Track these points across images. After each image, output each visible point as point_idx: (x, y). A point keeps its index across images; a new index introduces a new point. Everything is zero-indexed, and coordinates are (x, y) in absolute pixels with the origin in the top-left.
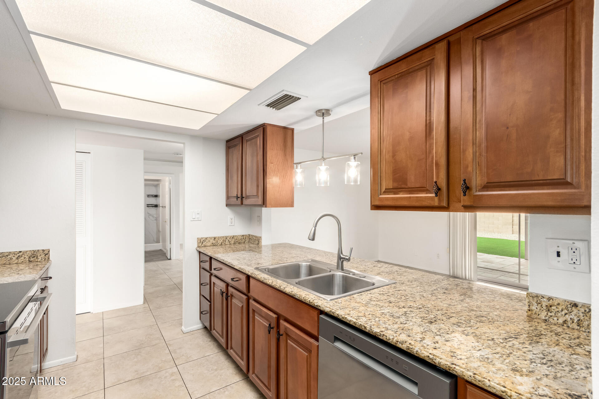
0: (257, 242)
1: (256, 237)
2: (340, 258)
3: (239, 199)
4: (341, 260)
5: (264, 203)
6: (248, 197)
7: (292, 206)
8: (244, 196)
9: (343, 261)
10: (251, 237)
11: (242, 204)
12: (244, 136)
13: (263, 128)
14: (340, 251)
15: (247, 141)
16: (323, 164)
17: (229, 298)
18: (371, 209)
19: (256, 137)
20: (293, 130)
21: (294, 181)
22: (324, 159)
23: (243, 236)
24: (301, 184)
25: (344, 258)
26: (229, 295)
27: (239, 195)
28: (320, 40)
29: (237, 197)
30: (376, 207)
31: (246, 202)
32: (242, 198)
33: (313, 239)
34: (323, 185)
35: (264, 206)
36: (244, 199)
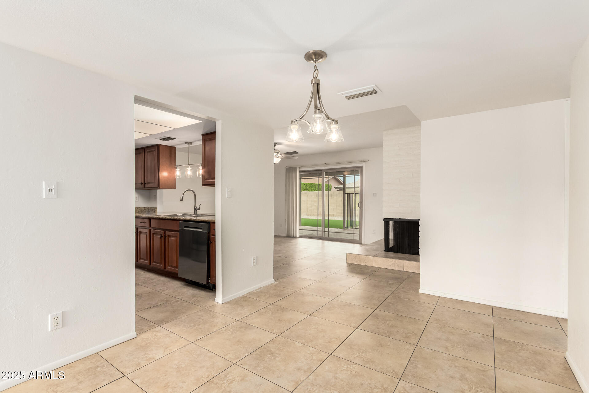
0: (154, 211)
1: (153, 208)
2: (195, 209)
3: (143, 185)
4: (196, 210)
5: (158, 187)
6: (148, 183)
7: (175, 188)
8: (146, 182)
9: (197, 210)
10: (150, 208)
11: (145, 187)
12: (146, 149)
13: (158, 146)
14: (195, 206)
15: (148, 152)
16: (189, 167)
17: (139, 234)
18: (203, 186)
19: (153, 151)
20: (175, 148)
21: (175, 175)
22: (189, 164)
23: (144, 207)
24: (179, 177)
25: (197, 209)
26: (139, 232)
27: (143, 182)
28: (180, 128)
29: (141, 184)
30: (204, 185)
31: (147, 186)
32: (145, 183)
33: (182, 200)
34: (189, 177)
35: (158, 188)
36: (146, 185)
